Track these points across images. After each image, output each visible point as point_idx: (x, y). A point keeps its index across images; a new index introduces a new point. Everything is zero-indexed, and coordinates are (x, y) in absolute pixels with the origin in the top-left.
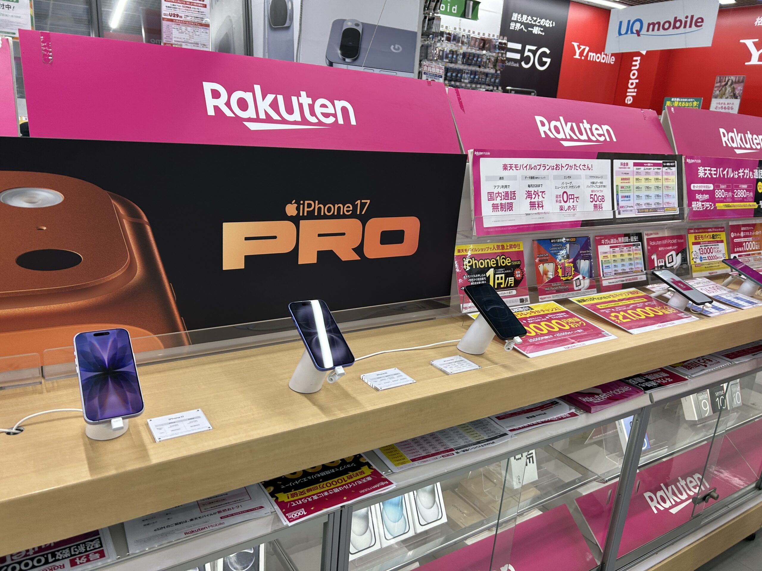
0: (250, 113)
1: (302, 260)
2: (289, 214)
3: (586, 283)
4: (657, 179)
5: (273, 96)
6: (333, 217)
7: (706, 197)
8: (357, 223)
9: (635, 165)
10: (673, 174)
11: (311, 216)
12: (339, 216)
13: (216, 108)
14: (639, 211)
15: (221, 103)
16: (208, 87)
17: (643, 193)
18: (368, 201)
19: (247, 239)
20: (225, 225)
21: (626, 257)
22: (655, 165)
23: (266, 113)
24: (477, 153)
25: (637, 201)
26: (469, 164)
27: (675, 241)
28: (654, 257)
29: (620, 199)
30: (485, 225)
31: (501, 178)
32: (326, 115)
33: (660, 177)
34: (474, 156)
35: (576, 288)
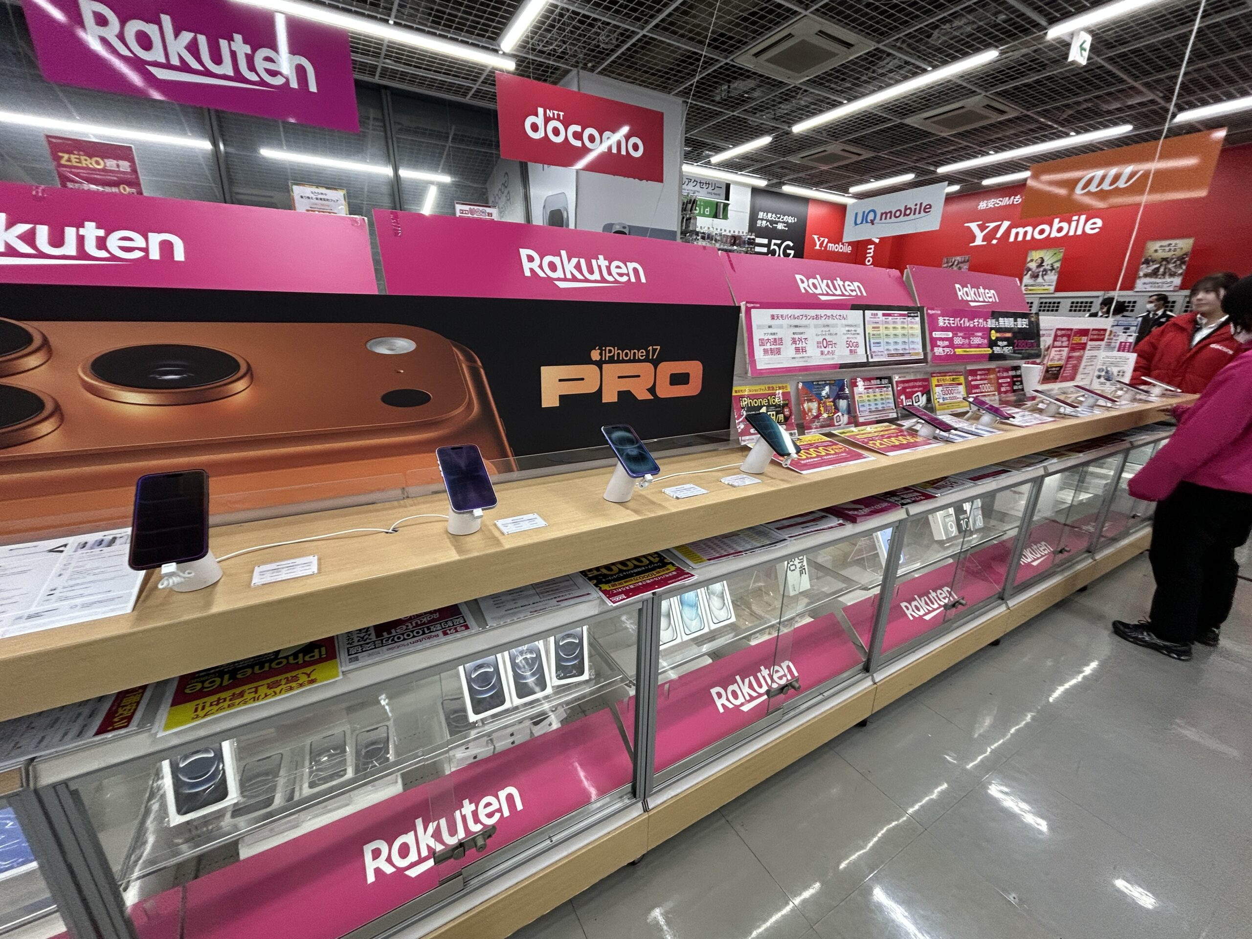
0: (559, 274)
1: (605, 400)
2: (594, 359)
3: (845, 419)
4: (903, 328)
5: (577, 259)
6: (629, 361)
7: (947, 343)
8: (649, 366)
9: (884, 315)
10: (916, 323)
11: (611, 361)
12: (634, 361)
13: (532, 270)
14: (890, 355)
15: (535, 265)
16: (524, 253)
17: (891, 340)
18: (659, 347)
19: (560, 380)
20: (544, 369)
21: (879, 397)
22: (901, 315)
23: (572, 274)
24: (749, 305)
25: (887, 347)
26: (743, 315)
27: (920, 384)
28: (903, 397)
29: (872, 345)
30: (758, 367)
31: (770, 327)
32: (621, 275)
33: (905, 326)
34: (747, 308)
35: (836, 424)
